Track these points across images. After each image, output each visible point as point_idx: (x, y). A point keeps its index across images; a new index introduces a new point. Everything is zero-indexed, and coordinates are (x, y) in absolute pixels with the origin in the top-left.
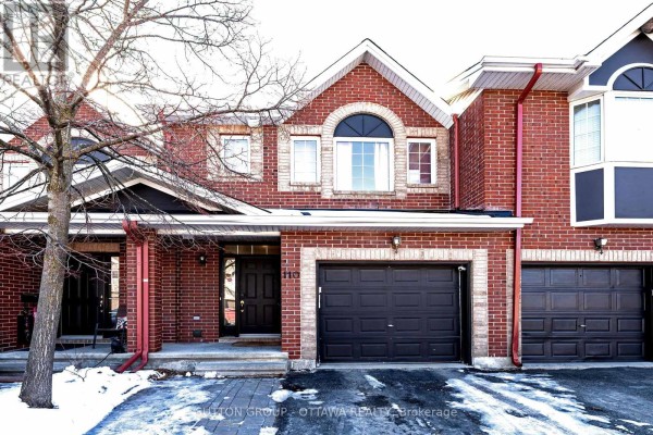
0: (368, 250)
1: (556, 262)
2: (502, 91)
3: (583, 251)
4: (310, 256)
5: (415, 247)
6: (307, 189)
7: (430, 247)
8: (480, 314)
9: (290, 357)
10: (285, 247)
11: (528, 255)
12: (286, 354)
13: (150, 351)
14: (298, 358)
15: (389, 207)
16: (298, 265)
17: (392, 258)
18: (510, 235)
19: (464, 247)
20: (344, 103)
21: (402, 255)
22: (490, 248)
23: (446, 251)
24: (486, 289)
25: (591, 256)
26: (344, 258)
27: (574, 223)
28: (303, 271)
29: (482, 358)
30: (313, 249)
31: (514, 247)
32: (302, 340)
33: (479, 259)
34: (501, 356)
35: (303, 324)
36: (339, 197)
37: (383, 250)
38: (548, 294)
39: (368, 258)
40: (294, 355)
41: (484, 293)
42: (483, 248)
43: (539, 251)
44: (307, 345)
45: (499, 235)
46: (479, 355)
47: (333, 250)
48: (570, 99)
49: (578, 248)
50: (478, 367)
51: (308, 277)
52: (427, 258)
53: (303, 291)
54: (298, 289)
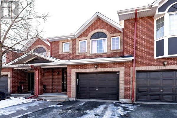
0: (89, 69)
1: (148, 70)
2: (130, 20)
3: (159, 66)
4: (74, 72)
5: (102, 68)
6: (83, 54)
7: (106, 68)
8: (122, 86)
9: (69, 97)
10: (68, 69)
11: (138, 68)
12: (68, 96)
13: (38, 94)
14: (71, 97)
15: (105, 57)
16: (71, 74)
17: (95, 71)
18: (132, 63)
19: (117, 67)
20: (93, 30)
21: (98, 70)
22: (125, 67)
23: (111, 68)
24: (124, 79)
25: (162, 68)
26: (82, 72)
27: (155, 57)
28: (72, 75)
29: (122, 99)
30: (75, 69)
31: (133, 66)
32: (72, 93)
33: (122, 70)
34: (128, 99)
35: (72, 89)
36: (91, 55)
37: (93, 69)
38: (149, 80)
39: (89, 71)
40: (70, 96)
41: (123, 80)
42: (123, 67)
43: (142, 67)
44: (73, 94)
45: (128, 63)
46: (121, 98)
47: (80, 70)
48: (154, 18)
49: (157, 65)
50: (121, 102)
51: (74, 77)
52: (105, 71)
53: (72, 80)
54: (71, 80)
